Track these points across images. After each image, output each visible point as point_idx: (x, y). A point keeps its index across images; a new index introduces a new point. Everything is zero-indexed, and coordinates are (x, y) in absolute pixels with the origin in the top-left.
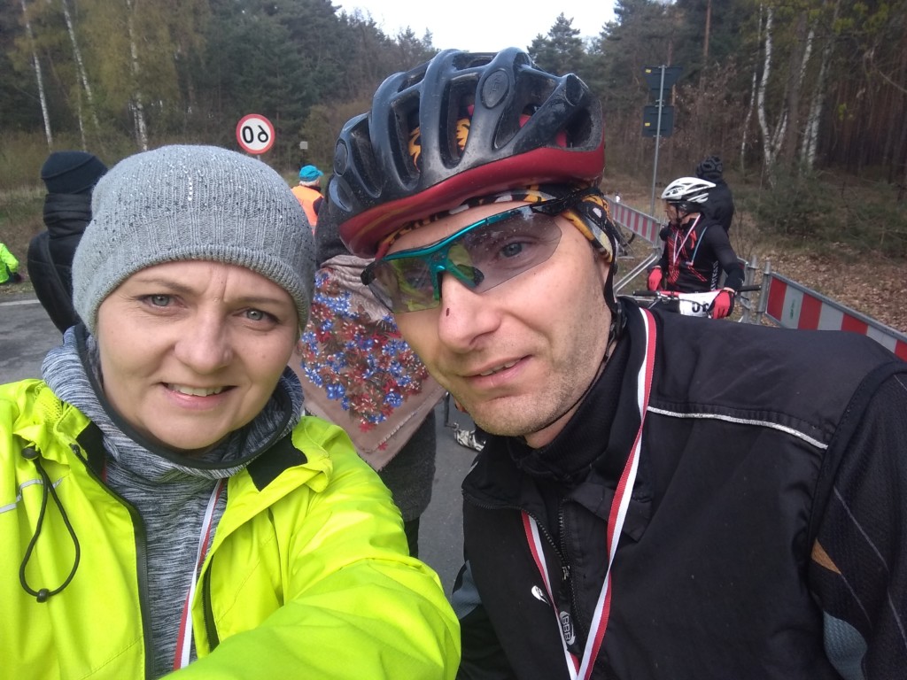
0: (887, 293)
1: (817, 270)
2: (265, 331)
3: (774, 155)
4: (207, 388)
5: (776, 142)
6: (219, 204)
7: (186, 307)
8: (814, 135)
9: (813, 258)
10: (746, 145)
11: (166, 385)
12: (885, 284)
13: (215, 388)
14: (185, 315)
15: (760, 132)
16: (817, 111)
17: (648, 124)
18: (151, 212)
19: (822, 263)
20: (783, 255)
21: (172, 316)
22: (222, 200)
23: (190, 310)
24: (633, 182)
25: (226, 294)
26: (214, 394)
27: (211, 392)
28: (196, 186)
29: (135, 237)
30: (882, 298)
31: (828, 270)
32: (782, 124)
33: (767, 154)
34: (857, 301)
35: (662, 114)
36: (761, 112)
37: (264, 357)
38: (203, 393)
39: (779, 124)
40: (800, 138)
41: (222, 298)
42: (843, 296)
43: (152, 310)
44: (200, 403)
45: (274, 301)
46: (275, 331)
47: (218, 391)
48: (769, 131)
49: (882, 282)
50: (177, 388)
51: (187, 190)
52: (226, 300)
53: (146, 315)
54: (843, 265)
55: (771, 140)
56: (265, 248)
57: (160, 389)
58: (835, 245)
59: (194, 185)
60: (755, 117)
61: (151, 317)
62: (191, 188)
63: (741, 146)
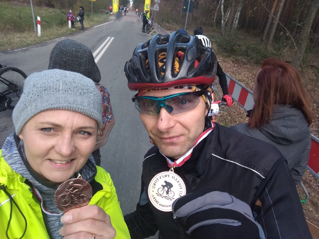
0: (254, 76)
1: (234, 66)
2: (86, 138)
3: (225, 23)
4: (66, 161)
5: (226, 18)
6: (71, 91)
7: (58, 132)
8: (238, 17)
9: (233, 62)
10: (216, 18)
11: (50, 160)
12: (254, 73)
13: (68, 160)
14: (57, 135)
15: (221, 14)
16: (239, 9)
17: (185, 7)
18: (46, 92)
19: (236, 63)
20: (224, 60)
21: (53, 135)
22: (72, 89)
23: (60, 133)
24: (177, 27)
25: (73, 127)
26: (68, 162)
27: (67, 162)
28: (63, 84)
29: (39, 100)
30: (252, 77)
31: (237, 66)
32: (228, 12)
33: (223, 22)
34: (245, 78)
35: (190, 4)
36: (222, 6)
37: (86, 148)
38: (64, 162)
39: (228, 11)
40: (234, 18)
41: (72, 128)
42: (241, 76)
43: (46, 134)
44: (63, 166)
45: (91, 128)
46: (90, 138)
47: (69, 161)
48: (224, 14)
49: (253, 72)
50: (55, 161)
51: (60, 85)
52: (73, 129)
53: (44, 135)
54: (242, 65)
55: (224, 17)
56: (88, 106)
57: (48, 161)
58: (240, 57)
59: (62, 83)
60: (220, 8)
61: (45, 136)
62: (61, 84)
63: (214, 18)
